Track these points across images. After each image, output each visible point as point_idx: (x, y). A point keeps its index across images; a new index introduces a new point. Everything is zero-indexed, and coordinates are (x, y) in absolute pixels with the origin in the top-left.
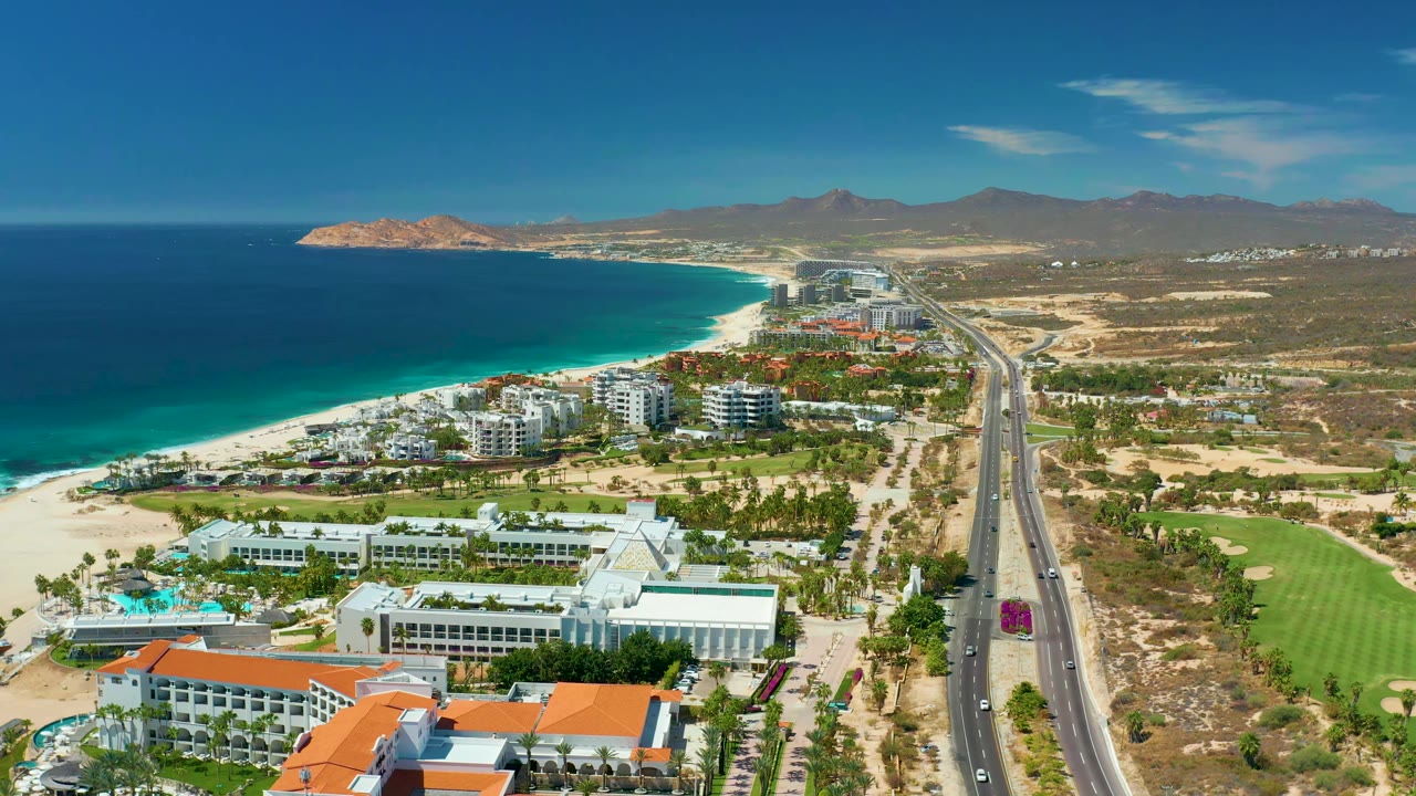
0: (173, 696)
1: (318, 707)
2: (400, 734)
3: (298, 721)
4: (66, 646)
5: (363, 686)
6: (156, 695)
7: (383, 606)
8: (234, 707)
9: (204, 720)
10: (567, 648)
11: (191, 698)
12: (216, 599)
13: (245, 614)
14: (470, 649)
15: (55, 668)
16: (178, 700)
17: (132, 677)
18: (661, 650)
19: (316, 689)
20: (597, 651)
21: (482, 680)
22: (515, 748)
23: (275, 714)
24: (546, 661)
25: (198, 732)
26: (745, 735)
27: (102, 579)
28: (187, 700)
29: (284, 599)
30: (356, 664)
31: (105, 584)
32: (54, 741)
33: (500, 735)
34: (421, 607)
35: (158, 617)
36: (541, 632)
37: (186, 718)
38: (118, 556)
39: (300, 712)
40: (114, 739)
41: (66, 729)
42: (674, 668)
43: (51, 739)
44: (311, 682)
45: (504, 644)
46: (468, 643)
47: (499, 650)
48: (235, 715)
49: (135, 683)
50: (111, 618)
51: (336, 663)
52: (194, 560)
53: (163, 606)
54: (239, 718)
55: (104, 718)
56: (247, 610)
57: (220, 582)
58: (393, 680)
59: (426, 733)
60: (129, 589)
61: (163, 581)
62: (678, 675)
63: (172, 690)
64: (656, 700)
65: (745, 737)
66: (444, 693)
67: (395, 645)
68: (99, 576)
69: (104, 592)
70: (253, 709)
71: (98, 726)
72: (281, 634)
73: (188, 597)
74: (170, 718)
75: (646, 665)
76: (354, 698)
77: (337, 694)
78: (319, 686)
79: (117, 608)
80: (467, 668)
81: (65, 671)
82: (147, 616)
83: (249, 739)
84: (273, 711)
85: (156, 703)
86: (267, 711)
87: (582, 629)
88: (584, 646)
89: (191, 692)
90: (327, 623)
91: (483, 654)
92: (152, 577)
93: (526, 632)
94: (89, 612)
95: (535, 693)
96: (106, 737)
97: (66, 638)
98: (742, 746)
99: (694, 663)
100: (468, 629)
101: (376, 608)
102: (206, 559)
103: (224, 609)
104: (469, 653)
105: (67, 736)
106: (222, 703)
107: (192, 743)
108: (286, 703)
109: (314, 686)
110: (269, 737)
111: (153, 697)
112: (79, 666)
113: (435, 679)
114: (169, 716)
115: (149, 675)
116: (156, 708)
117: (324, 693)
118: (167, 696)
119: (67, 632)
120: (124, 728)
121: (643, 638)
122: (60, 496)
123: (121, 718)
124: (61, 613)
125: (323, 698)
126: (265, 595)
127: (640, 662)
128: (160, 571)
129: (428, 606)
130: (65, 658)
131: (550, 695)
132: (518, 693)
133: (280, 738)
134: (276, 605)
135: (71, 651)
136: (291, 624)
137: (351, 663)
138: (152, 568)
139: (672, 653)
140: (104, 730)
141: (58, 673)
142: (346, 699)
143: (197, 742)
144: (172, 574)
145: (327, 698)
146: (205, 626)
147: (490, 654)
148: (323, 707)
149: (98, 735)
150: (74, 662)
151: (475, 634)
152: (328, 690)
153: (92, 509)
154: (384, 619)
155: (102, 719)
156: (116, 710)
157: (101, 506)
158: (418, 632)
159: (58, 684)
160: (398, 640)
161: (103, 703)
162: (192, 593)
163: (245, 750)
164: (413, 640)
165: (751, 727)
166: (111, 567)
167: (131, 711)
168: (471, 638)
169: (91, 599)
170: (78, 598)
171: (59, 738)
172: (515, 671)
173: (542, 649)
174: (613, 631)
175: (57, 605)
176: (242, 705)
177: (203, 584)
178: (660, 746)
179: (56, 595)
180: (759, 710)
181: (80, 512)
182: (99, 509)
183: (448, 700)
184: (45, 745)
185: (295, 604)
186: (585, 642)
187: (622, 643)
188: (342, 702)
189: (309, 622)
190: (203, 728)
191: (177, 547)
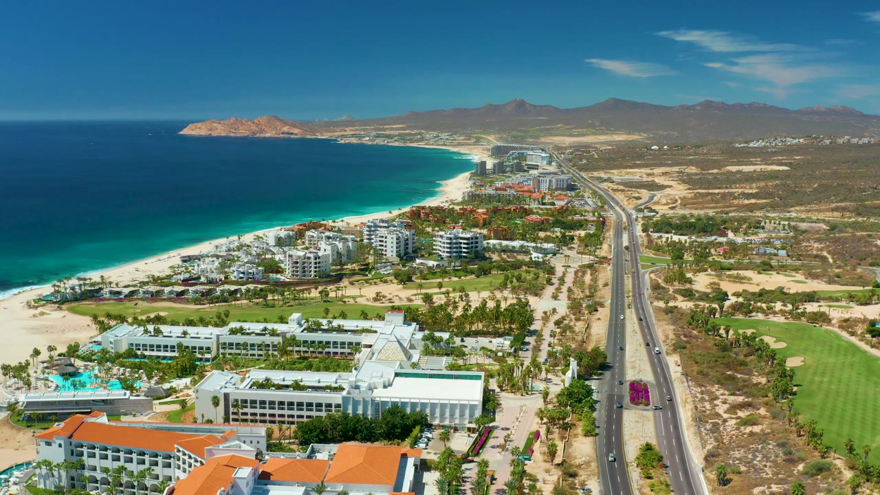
0: (85, 454)
1: (180, 463)
2: (234, 486)
3: (168, 472)
4: (19, 415)
5: (210, 451)
6: (74, 453)
7: (226, 387)
8: (125, 462)
9: (106, 470)
10: (346, 416)
11: (97, 456)
12: (119, 379)
13: (137, 390)
14: (283, 416)
15: (12, 427)
16: (89, 457)
17: (58, 442)
18: (408, 418)
19: (179, 451)
20: (366, 418)
21: (290, 438)
22: (311, 493)
23: (153, 467)
24: (333, 426)
25: (102, 478)
26: (464, 480)
27: (45, 365)
28: (95, 457)
29: (162, 380)
30: (206, 432)
31: (47, 368)
32: (9, 481)
33: (301, 484)
34: (250, 388)
35: (80, 393)
36: (329, 405)
37: (94, 469)
38: (56, 349)
39: (169, 465)
40: (47, 482)
41: (16, 473)
42: (416, 431)
43: (7, 481)
44: (176, 446)
45: (305, 413)
46: (281, 412)
47: (302, 417)
48: (126, 468)
49: (60, 445)
50: (49, 394)
51: (193, 431)
52: (104, 351)
53: (83, 385)
54: (129, 469)
55: (40, 468)
56: (138, 388)
57: (121, 367)
58: (230, 447)
59: (251, 484)
60: (63, 372)
61: (85, 366)
62: (419, 435)
63: (85, 450)
64: (404, 456)
65: (464, 481)
66: (264, 452)
67: (233, 413)
68: (43, 362)
69: (46, 375)
70: (138, 463)
71: (37, 473)
72: (160, 403)
73: (100, 377)
74: (84, 469)
75: (397, 428)
76: (204, 459)
77: (193, 456)
78: (181, 449)
79: (54, 385)
80: (280, 430)
81: (19, 430)
82: (72, 392)
83: (136, 484)
84: (151, 465)
85: (75, 459)
86: (147, 465)
87: (356, 404)
88: (357, 415)
89: (97, 451)
90: (190, 396)
91: (291, 419)
92: (79, 363)
93: (319, 405)
94: (36, 388)
95: (325, 452)
96: (42, 481)
97: (19, 408)
98: (462, 488)
99: (430, 427)
100: (281, 403)
101: (221, 388)
102: (113, 351)
103: (123, 388)
104: (281, 419)
105: (17, 477)
106: (118, 459)
107: (98, 485)
108: (160, 459)
109: (178, 450)
110: (149, 482)
111: (72, 454)
112: (28, 427)
113: (258, 442)
114: (83, 467)
115: (70, 440)
116: (75, 463)
117: (184, 454)
118: (81, 454)
119: (21, 404)
120: (53, 476)
121: (396, 410)
122: (22, 305)
123: (51, 469)
124: (18, 389)
125: (184, 457)
126: (150, 377)
127: (394, 427)
128: (83, 359)
129: (255, 387)
130: (19, 421)
131: (335, 454)
132: (313, 451)
133: (155, 482)
134: (157, 383)
135: (23, 416)
136: (166, 397)
137: (203, 432)
138: (78, 357)
139: (415, 420)
140: (40, 476)
141: (14, 431)
142: (199, 459)
143: (101, 484)
144: (91, 361)
145: (186, 458)
146: (110, 400)
147: (296, 419)
148: (184, 463)
149: (37, 479)
150: (25, 423)
151: (286, 406)
152: (187, 452)
153: (42, 314)
154: (226, 396)
155: (39, 469)
156: (48, 464)
157: (48, 312)
158: (249, 405)
159: (14, 439)
160: (235, 411)
161: (40, 458)
162: (103, 375)
163: (133, 490)
164: (245, 410)
165: (467, 474)
166: (51, 357)
167: (58, 464)
168: (283, 409)
169: (37, 379)
170: (28, 380)
171: (12, 480)
172: (312, 433)
173: (329, 417)
174: (377, 405)
175: (15, 383)
176: (131, 461)
177: (110, 368)
178: (407, 491)
179: (14, 377)
180: (472, 461)
181: (34, 316)
182: (47, 314)
183: (267, 457)
184: (3, 485)
185: (170, 382)
186: (358, 412)
187: (382, 413)
188: (196, 461)
189: (178, 395)
190: (105, 476)
191: (95, 342)
